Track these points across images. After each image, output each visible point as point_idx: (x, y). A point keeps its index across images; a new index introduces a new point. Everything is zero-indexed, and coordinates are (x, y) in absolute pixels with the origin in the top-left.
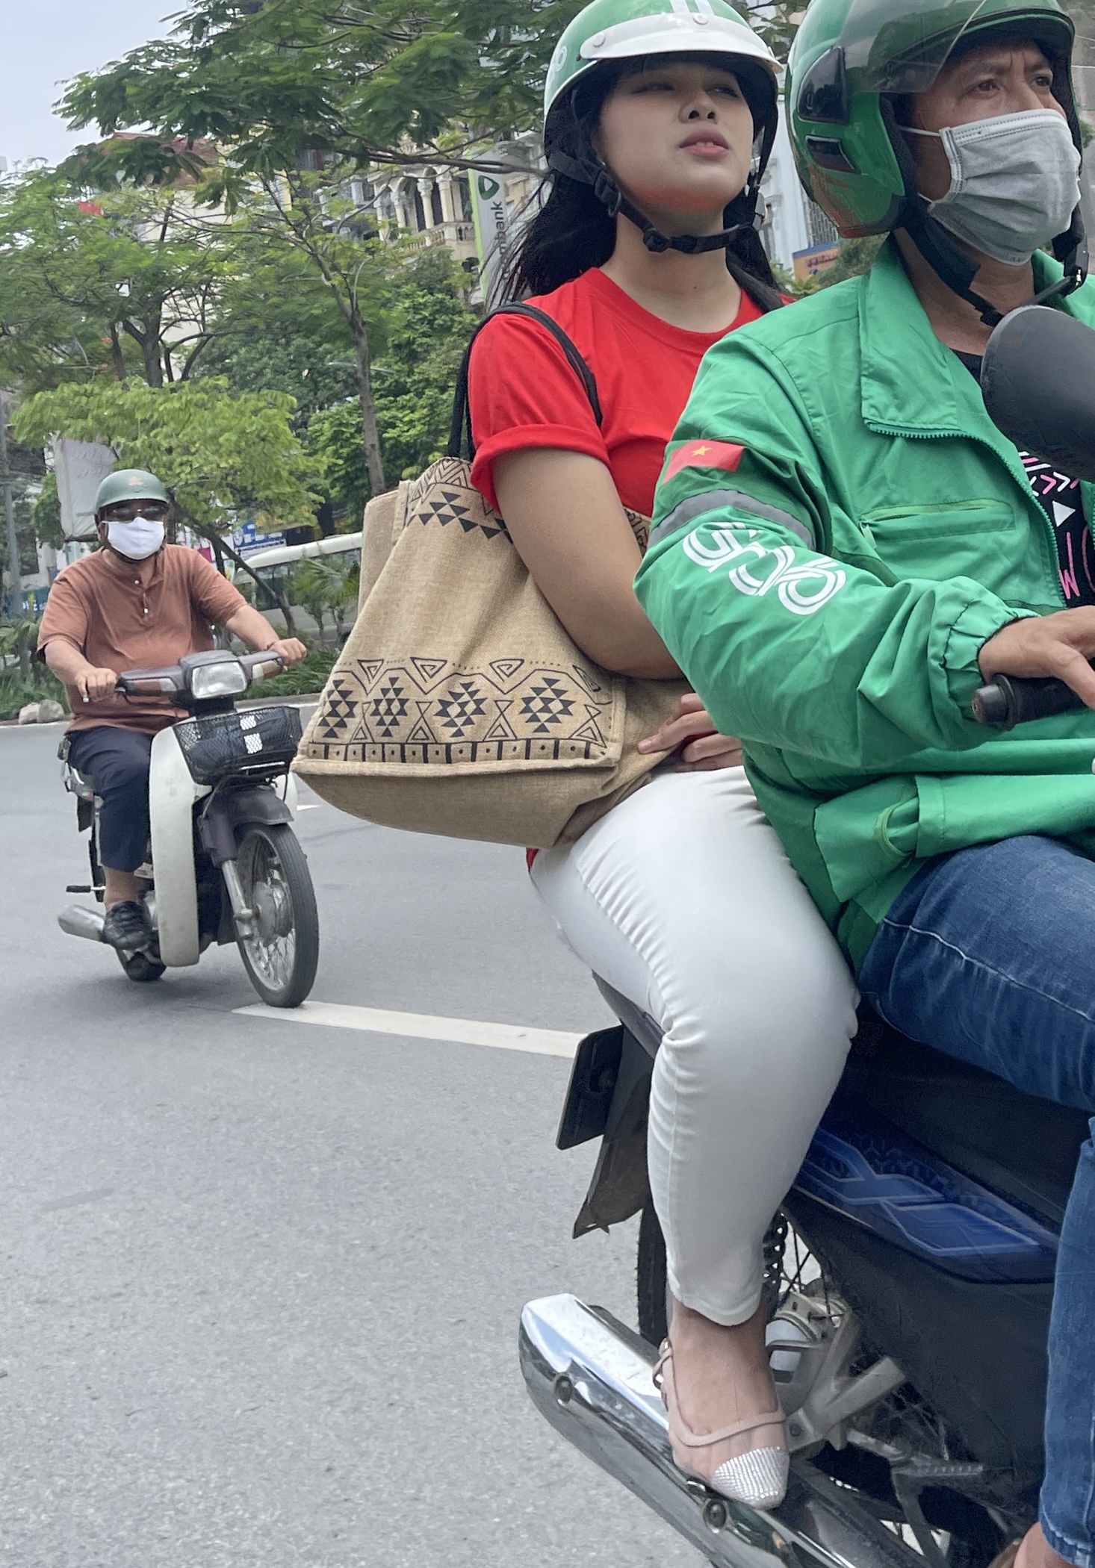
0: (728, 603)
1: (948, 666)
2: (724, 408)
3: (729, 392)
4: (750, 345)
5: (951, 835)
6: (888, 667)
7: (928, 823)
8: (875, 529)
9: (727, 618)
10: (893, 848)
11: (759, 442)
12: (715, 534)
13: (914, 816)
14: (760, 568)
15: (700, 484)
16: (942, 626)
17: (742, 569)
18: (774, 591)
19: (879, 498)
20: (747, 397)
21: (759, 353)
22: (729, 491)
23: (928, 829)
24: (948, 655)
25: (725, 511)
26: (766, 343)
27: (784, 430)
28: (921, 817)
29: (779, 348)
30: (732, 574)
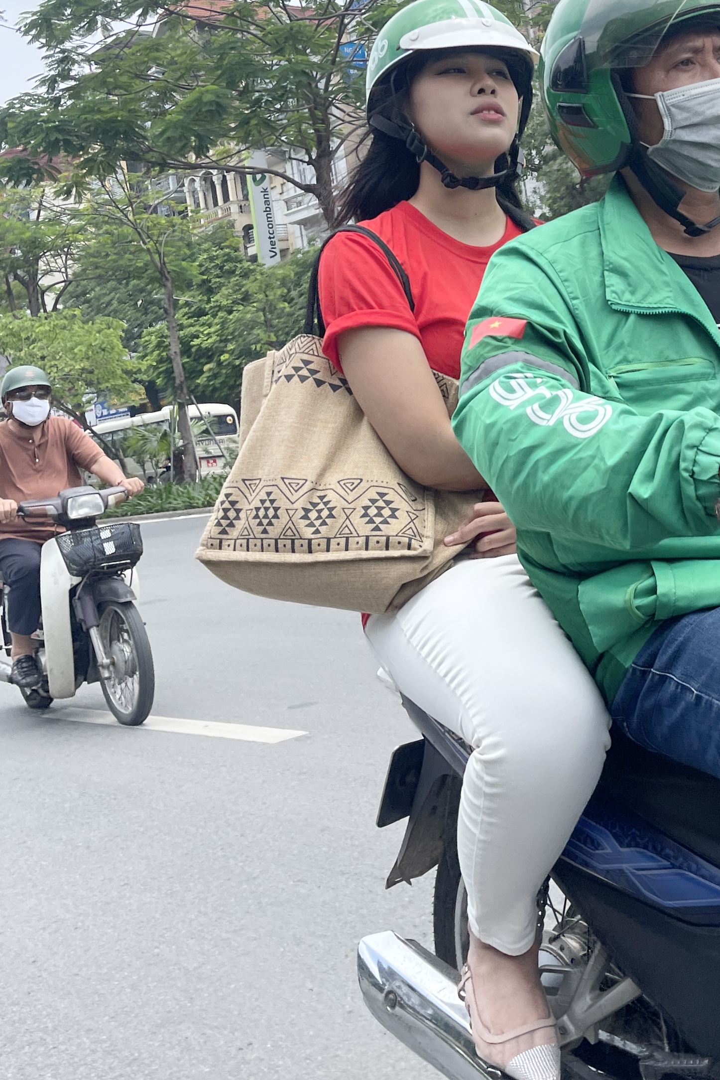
0: (526, 433)
1: (695, 476)
2: (508, 294)
3: (512, 282)
4: (524, 248)
5: (681, 604)
6: (651, 476)
7: (664, 595)
8: (618, 380)
9: (527, 443)
10: (638, 613)
11: (537, 317)
12: (512, 382)
13: (653, 590)
14: (549, 405)
15: (497, 348)
16: (692, 447)
17: (536, 406)
18: (560, 422)
19: (618, 359)
20: (525, 286)
21: (532, 255)
22: (520, 352)
23: (664, 600)
24: (696, 469)
25: (518, 366)
26: (536, 248)
27: (553, 308)
28: (658, 592)
29: (546, 251)
30: (529, 410)
